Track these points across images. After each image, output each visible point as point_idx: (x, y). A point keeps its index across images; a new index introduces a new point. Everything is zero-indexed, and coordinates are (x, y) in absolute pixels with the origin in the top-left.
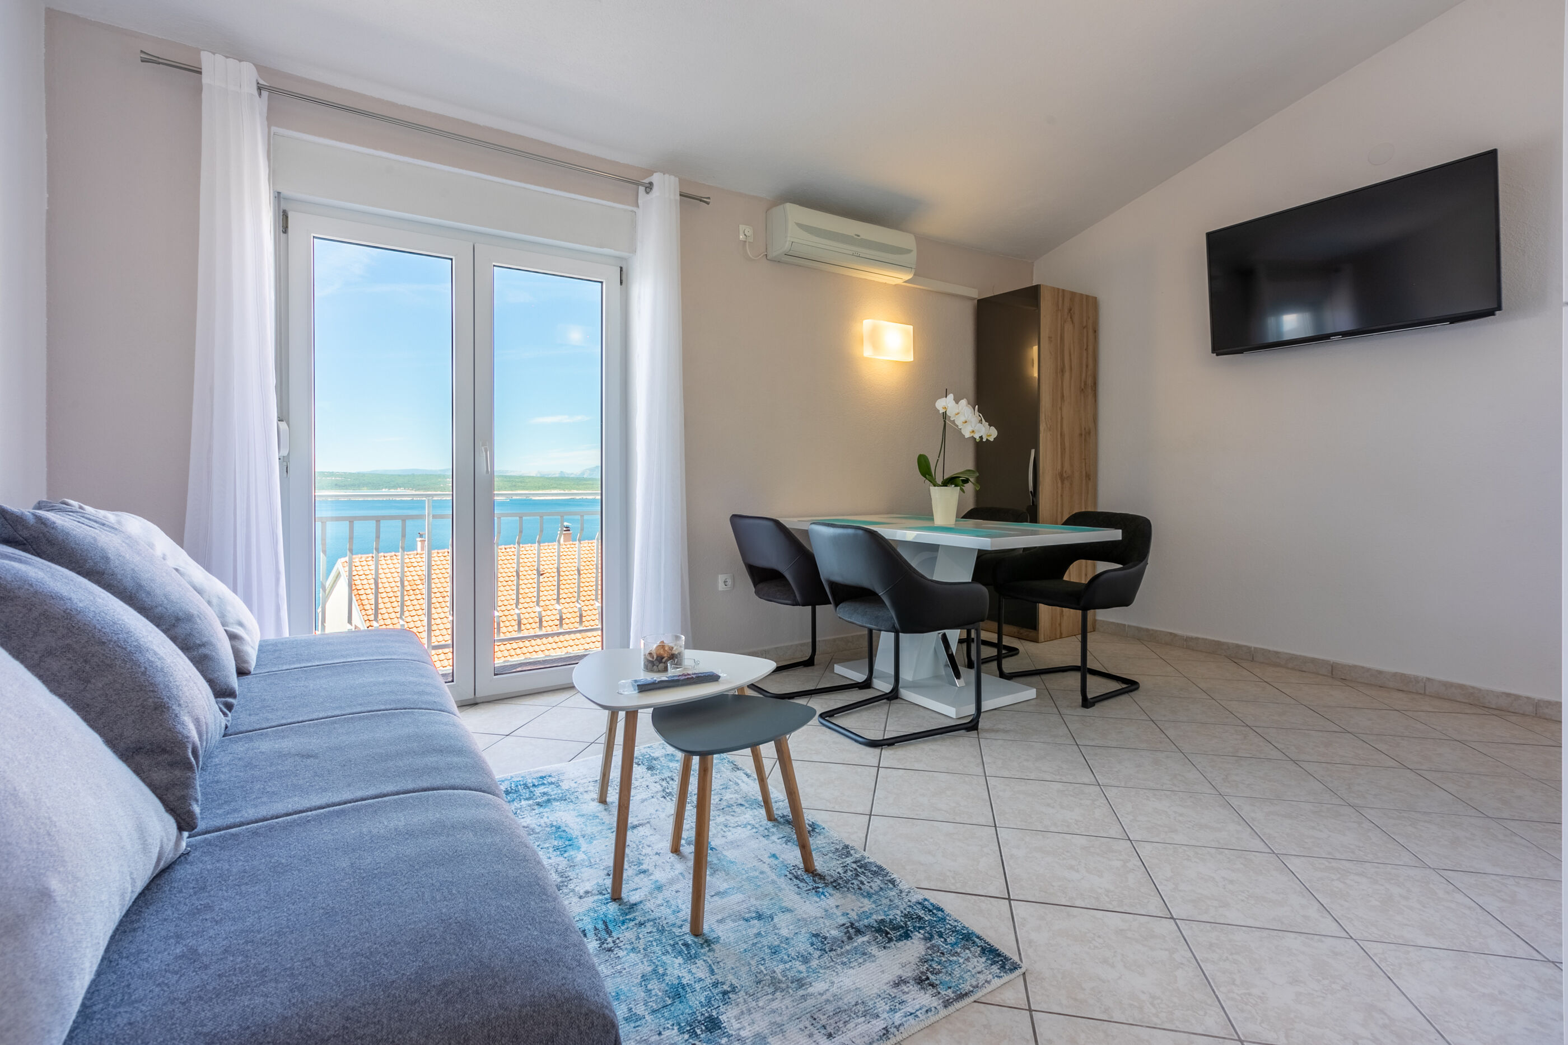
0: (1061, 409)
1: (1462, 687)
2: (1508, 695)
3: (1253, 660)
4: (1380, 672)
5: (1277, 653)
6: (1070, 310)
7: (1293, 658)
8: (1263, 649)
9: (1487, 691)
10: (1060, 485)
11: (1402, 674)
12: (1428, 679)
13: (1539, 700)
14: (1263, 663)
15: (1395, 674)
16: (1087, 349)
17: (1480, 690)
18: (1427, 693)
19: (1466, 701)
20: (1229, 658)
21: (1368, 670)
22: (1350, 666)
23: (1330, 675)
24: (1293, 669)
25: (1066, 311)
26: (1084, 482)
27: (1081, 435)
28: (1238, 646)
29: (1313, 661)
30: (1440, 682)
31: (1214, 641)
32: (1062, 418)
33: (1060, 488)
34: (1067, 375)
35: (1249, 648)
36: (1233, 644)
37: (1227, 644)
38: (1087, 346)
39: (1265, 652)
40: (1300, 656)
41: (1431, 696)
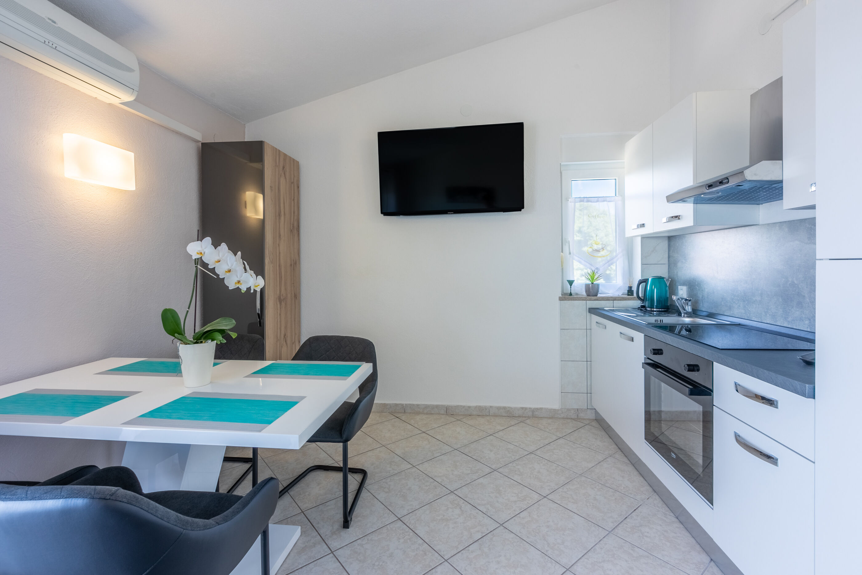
0: (279, 245)
1: (504, 408)
2: (522, 408)
3: (405, 412)
4: (469, 407)
5: (418, 405)
6: (284, 168)
7: (427, 407)
8: (410, 404)
9: (515, 408)
10: (279, 306)
11: (479, 406)
12: (491, 407)
13: (534, 408)
14: (410, 413)
15: (476, 407)
16: (294, 200)
17: (511, 408)
18: (490, 415)
19: (506, 415)
20: (391, 413)
21: (464, 407)
22: (455, 406)
23: (446, 413)
24: (427, 414)
25: (281, 168)
26: (293, 301)
27: (291, 265)
28: (396, 405)
29: (437, 406)
30: (495, 407)
31: (382, 404)
32: (280, 253)
33: (279, 308)
34: (282, 218)
35: (402, 405)
36: (393, 404)
37: (390, 404)
38: (294, 197)
39: (412, 406)
40: (431, 405)
41: (492, 416)
